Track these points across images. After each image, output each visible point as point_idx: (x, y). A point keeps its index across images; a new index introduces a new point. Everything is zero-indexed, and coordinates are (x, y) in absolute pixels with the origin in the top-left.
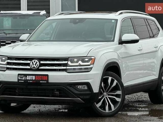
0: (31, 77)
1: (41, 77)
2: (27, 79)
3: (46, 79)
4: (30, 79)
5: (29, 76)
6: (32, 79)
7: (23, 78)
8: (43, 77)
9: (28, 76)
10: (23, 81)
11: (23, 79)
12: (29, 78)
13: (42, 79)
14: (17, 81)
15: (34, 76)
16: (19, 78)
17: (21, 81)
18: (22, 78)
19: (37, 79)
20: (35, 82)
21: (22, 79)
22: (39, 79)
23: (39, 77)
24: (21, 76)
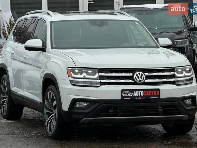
0: (139, 93)
1: (152, 92)
2: (134, 95)
3: (157, 95)
4: (138, 95)
5: (136, 92)
6: (140, 95)
7: (129, 94)
8: (154, 92)
9: (134, 92)
10: (129, 98)
11: (129, 96)
12: (136, 94)
13: (153, 95)
14: (121, 99)
15: (143, 92)
16: (124, 95)
17: (126, 99)
18: (127, 94)
19: (146, 95)
20: (144, 98)
21: (127, 96)
22: (149, 94)
23: (149, 92)
24: (126, 92)
